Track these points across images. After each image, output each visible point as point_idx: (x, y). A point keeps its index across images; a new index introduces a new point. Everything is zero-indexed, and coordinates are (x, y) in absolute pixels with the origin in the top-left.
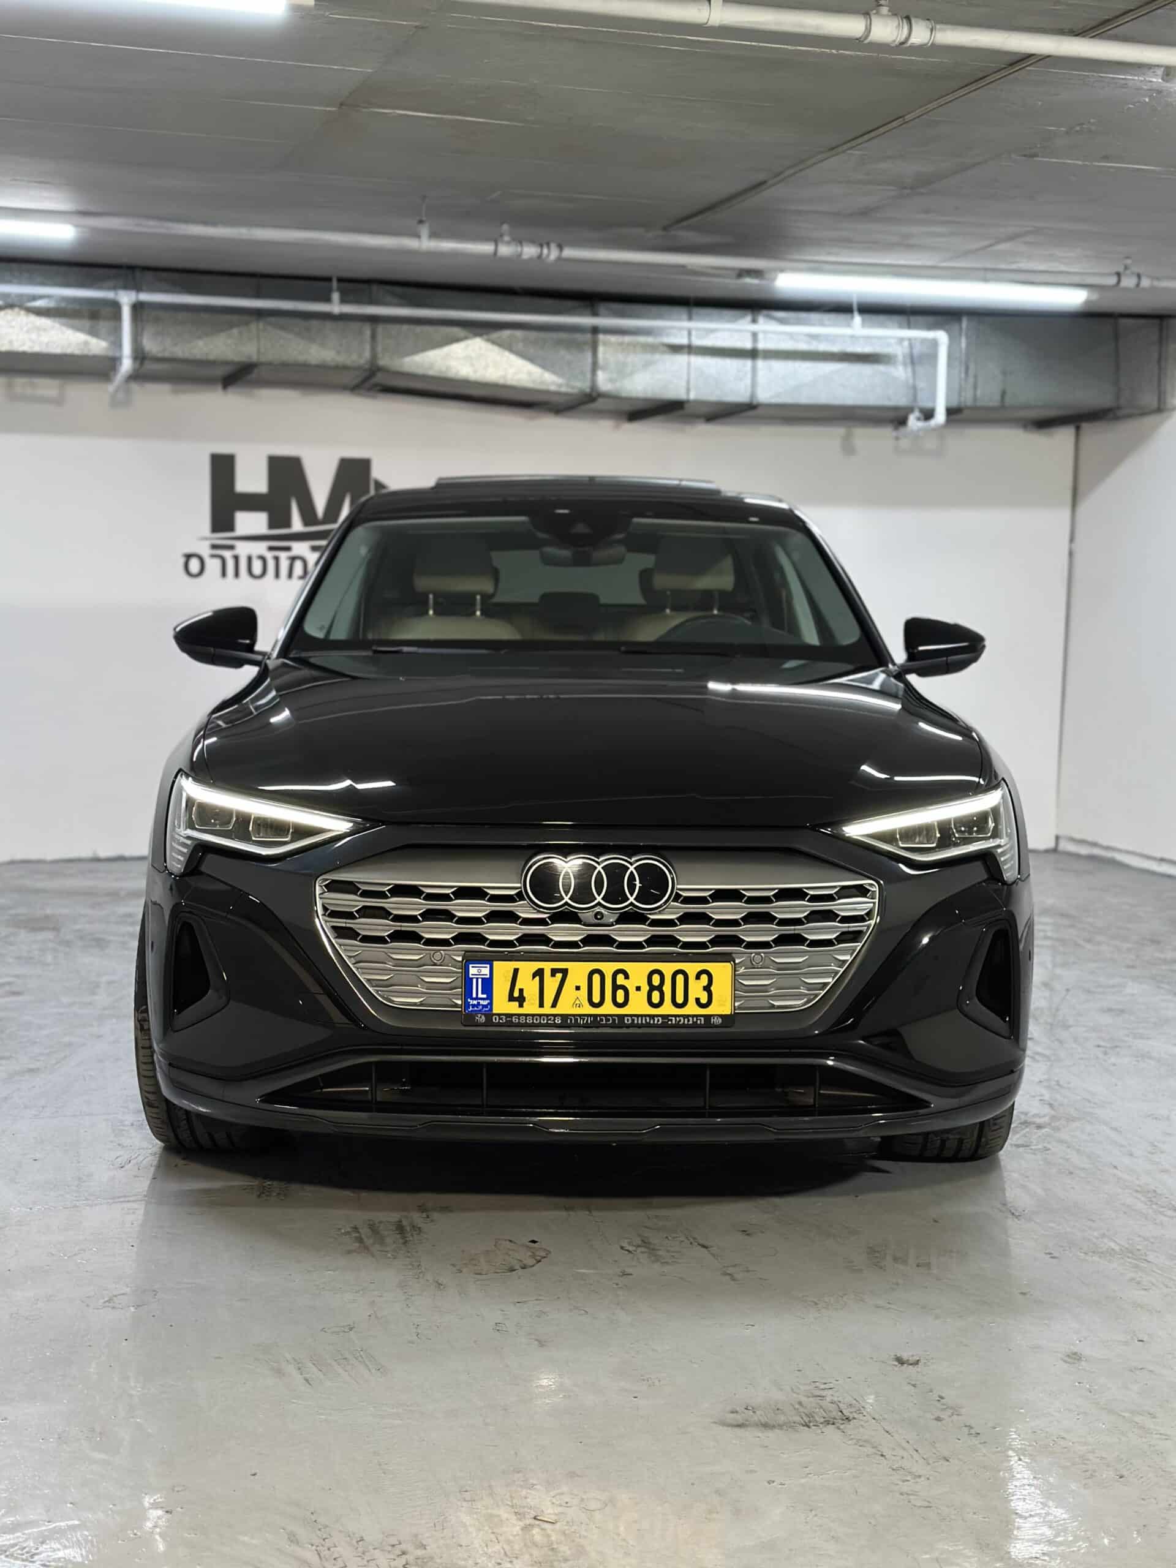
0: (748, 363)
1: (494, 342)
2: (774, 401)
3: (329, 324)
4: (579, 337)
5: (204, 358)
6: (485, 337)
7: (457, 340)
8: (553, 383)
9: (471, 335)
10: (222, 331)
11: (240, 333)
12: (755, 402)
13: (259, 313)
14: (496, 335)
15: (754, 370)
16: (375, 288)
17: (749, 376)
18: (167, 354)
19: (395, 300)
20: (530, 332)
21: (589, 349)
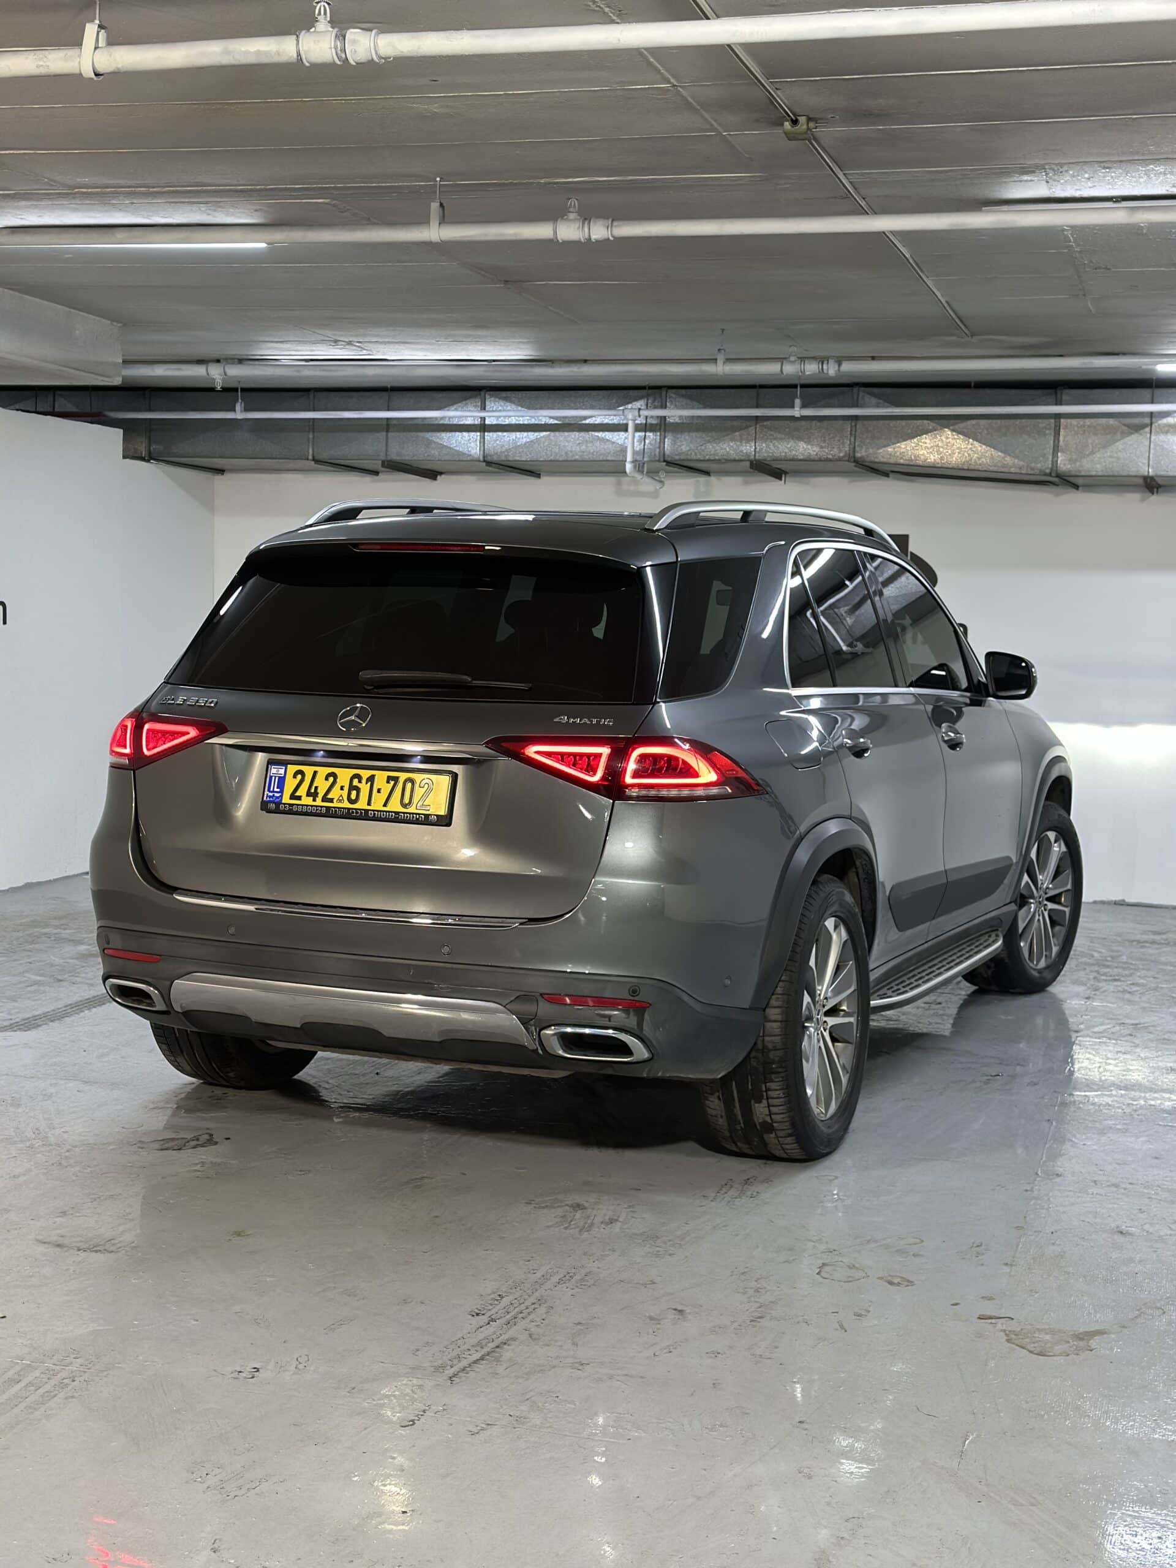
1: (959, 433)
3: (815, 424)
4: (1042, 423)
6: (951, 428)
7: (926, 433)
8: (1014, 466)
9: (939, 428)
10: (727, 435)
11: (741, 436)
13: (757, 420)
14: (962, 425)
16: (855, 389)
18: (682, 457)
19: (874, 400)
20: (994, 421)
21: (1050, 434)
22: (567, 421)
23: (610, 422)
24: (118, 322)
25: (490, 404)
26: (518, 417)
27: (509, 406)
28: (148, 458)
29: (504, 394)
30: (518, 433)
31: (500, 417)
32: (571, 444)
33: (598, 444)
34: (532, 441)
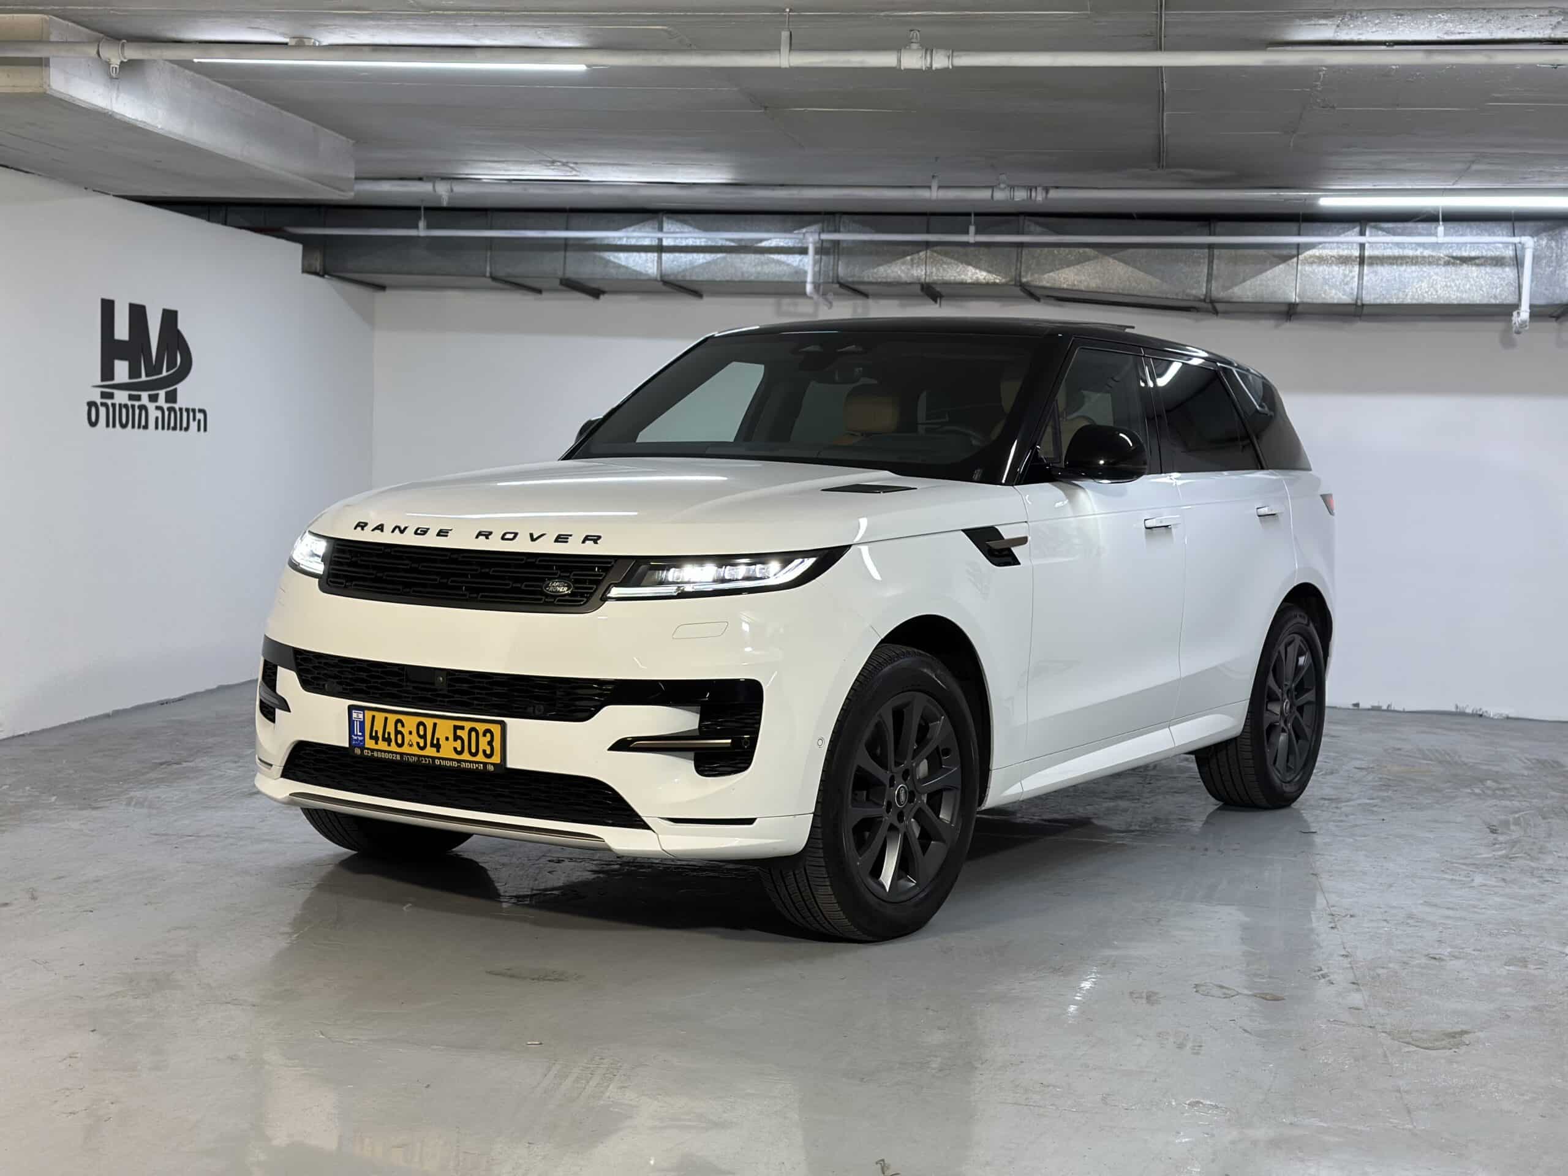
0: (1356, 268)
1: (1120, 260)
2: (1378, 301)
3: (983, 250)
4: (1197, 253)
5: (884, 280)
6: (1112, 255)
7: (1088, 259)
8: (1170, 292)
9: (1101, 255)
10: (898, 259)
11: (912, 260)
12: (1359, 303)
13: (927, 245)
14: (1120, 254)
15: (1361, 276)
16: (1021, 218)
17: (1356, 279)
18: (855, 279)
19: (1039, 229)
20: (1153, 250)
21: (1204, 263)
22: (743, 244)
23: (785, 245)
24: (352, 139)
25: (667, 226)
26: (695, 238)
27: (686, 228)
28: (322, 273)
29: (681, 217)
30: (695, 255)
31: (677, 238)
32: (748, 266)
33: (773, 265)
34: (709, 263)
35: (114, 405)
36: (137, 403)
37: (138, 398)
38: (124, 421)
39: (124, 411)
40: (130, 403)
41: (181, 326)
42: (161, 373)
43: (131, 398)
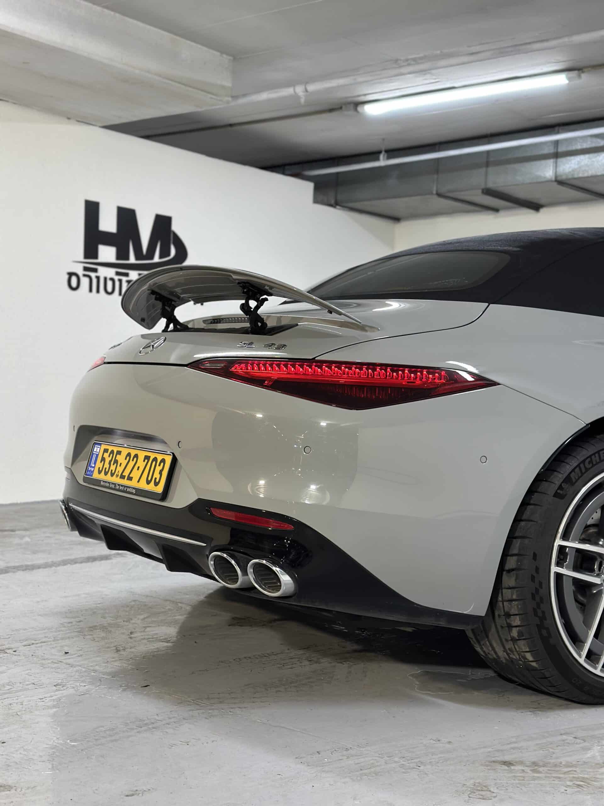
24: (227, 54)
28: (335, 204)
30: (582, 156)
34: (592, 162)
35: (98, 278)
36: (124, 279)
37: (127, 275)
38: (109, 289)
39: (110, 284)
40: (116, 278)
41: (175, 227)
42: (152, 258)
43: (118, 274)
